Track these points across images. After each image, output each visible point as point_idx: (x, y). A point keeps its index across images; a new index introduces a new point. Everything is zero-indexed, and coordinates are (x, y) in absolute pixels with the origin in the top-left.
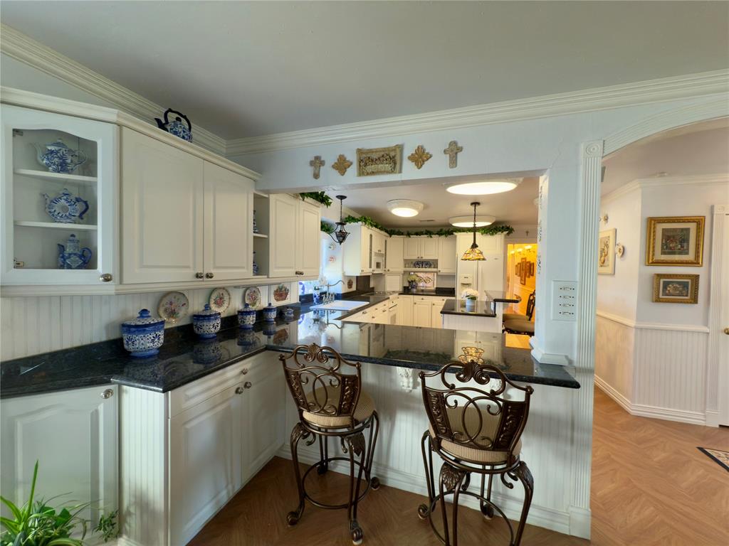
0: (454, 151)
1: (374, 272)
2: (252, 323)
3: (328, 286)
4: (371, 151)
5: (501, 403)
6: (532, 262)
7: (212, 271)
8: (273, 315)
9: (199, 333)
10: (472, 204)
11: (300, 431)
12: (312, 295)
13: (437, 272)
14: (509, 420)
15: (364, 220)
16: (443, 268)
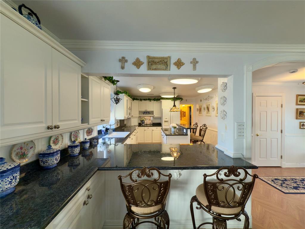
0: (195, 62)
1: (129, 117)
2: (78, 152)
3: (110, 125)
4: (154, 58)
5: (244, 184)
6: (184, 111)
7: (58, 124)
8: (88, 145)
9: (45, 165)
10: (173, 88)
11: (131, 219)
12: (101, 130)
13: (153, 117)
14: (246, 191)
15: (126, 93)
16: (156, 114)
